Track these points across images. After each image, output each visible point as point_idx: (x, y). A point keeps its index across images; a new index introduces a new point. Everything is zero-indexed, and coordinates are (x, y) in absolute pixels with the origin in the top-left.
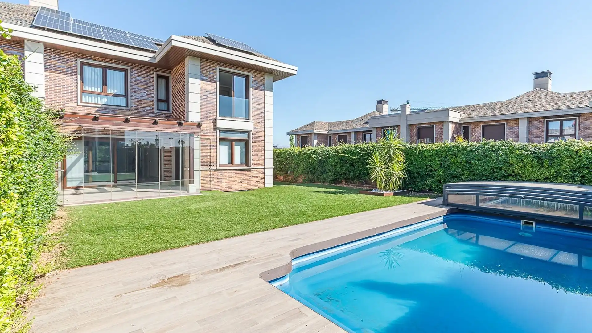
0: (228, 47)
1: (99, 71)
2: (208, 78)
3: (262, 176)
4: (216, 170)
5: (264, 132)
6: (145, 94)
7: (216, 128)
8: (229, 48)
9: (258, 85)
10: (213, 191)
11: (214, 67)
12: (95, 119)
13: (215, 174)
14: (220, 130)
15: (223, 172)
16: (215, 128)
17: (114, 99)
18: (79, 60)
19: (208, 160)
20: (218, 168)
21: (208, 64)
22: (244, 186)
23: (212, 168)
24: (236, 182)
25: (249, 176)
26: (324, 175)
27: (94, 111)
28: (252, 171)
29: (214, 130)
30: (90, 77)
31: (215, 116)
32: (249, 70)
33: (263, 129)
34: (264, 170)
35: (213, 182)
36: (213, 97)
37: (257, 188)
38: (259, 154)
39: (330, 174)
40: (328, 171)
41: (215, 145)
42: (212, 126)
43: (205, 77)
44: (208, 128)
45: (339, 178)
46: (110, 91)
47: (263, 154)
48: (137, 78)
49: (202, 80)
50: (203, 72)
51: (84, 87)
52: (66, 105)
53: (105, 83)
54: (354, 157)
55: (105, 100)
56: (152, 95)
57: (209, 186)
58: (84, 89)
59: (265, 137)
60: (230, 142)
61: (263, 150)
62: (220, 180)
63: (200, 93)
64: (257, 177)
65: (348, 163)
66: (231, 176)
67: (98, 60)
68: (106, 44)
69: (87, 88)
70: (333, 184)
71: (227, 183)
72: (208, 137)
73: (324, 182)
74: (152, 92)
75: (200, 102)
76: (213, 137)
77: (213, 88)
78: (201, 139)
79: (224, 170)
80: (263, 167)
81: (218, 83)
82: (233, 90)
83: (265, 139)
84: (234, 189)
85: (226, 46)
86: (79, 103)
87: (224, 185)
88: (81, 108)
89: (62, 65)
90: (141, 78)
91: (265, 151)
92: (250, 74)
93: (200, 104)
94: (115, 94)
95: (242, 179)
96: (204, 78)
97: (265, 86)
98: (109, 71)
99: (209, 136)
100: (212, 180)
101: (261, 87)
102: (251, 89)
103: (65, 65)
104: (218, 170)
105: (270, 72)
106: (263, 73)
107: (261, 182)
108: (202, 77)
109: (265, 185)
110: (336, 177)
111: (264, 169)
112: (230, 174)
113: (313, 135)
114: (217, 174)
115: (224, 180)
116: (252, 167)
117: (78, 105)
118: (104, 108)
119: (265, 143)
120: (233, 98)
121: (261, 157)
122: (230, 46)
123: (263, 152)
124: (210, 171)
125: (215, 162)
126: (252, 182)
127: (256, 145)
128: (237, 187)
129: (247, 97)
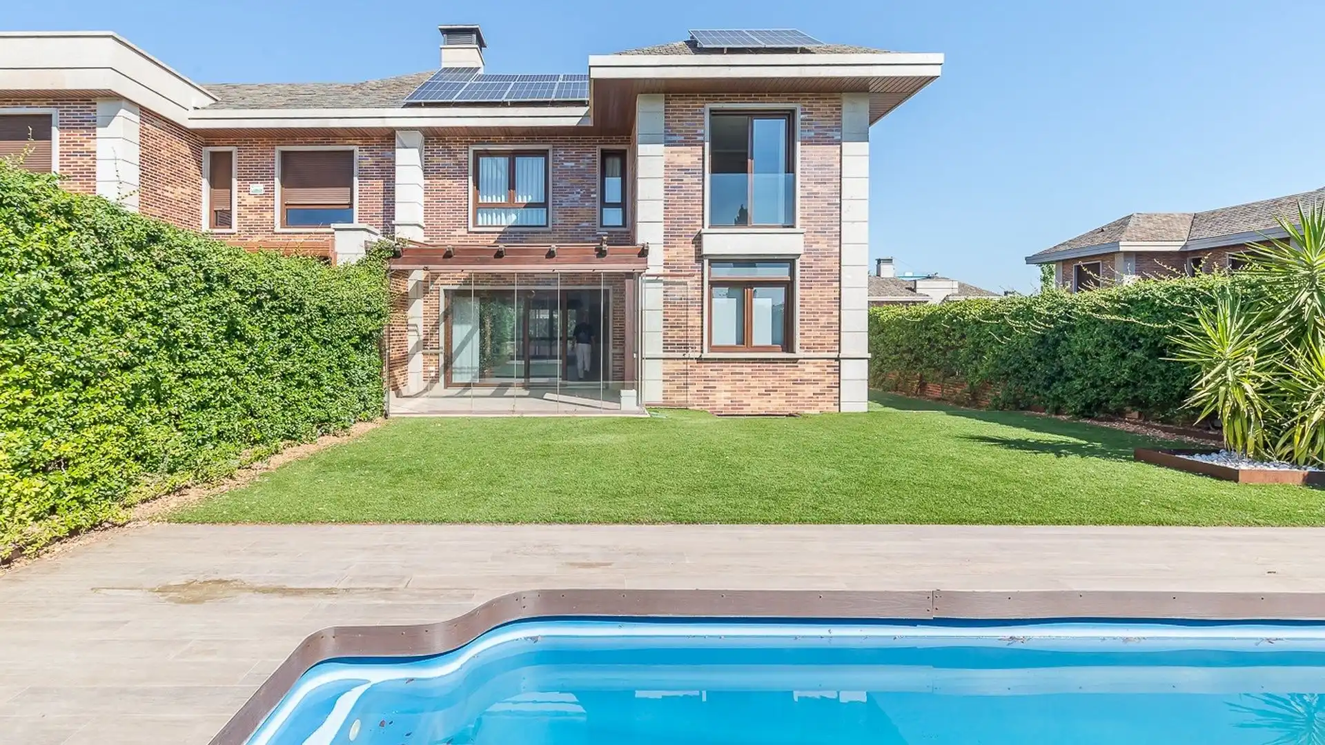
0: (728, 49)
1: (503, 162)
2: (682, 138)
3: (832, 379)
4: (700, 360)
5: (840, 256)
6: (579, 196)
7: (702, 256)
8: (731, 51)
9: (820, 131)
10: (693, 410)
11: (699, 107)
12: (499, 255)
13: (698, 371)
14: (711, 262)
15: (717, 366)
16: (700, 257)
17: (527, 212)
18: (472, 148)
19: (682, 334)
20: (706, 355)
21: (682, 103)
22: (776, 403)
23: (692, 355)
24: (755, 392)
25: (792, 378)
26: (1058, 388)
27: (492, 241)
28: (800, 366)
29: (697, 261)
30: (490, 177)
31: (699, 226)
32: (793, 95)
33: (837, 250)
34: (837, 363)
35: (692, 389)
36: (696, 180)
37: (816, 411)
38: (823, 320)
39: (1077, 384)
40: (1071, 374)
41: (700, 297)
42: (692, 250)
43: (675, 135)
44: (683, 258)
45: (1107, 401)
46: (522, 199)
47: (836, 320)
48: (565, 164)
49: (668, 143)
50: (671, 124)
51: (480, 197)
52: (453, 233)
53: (512, 185)
54: (1160, 326)
55: (512, 219)
56: (592, 196)
57: (683, 398)
58: (480, 201)
59: (840, 270)
60: (742, 290)
61: (834, 306)
62: (712, 384)
63: (663, 175)
64: (816, 382)
65: (1140, 346)
66: (738, 377)
67: (501, 143)
68: (510, 109)
69: (484, 199)
70: (1085, 417)
71: (729, 395)
72: (682, 280)
73: (1058, 411)
74: (593, 190)
75: (662, 197)
76: (693, 279)
77: (696, 159)
78: (666, 283)
79: (720, 360)
80: (835, 355)
81: (707, 145)
82: (749, 156)
83: (840, 277)
84: (747, 410)
85: (723, 49)
86: (471, 228)
87: (721, 398)
88: (474, 237)
89: (447, 162)
90: (573, 164)
91: (840, 310)
92: (798, 106)
93: (662, 203)
94: (528, 204)
95: (770, 385)
96: (674, 138)
97: (841, 131)
98: (519, 160)
99: (685, 276)
100: (692, 384)
101: (830, 134)
102: (798, 144)
103: (451, 162)
104: (705, 359)
105: (859, 87)
106: (837, 95)
107: (828, 397)
108: (669, 138)
109: (839, 405)
110: (1098, 394)
111: (838, 359)
112: (738, 369)
113: (1119, 260)
114: (706, 369)
115: (722, 386)
116: (799, 353)
117: (469, 232)
118: (510, 234)
119: (840, 287)
120: (749, 175)
121: (829, 326)
122: (731, 46)
123: (836, 313)
124: (685, 361)
125: (698, 341)
126: (800, 395)
127: (815, 293)
128: (756, 405)
129: (790, 168)
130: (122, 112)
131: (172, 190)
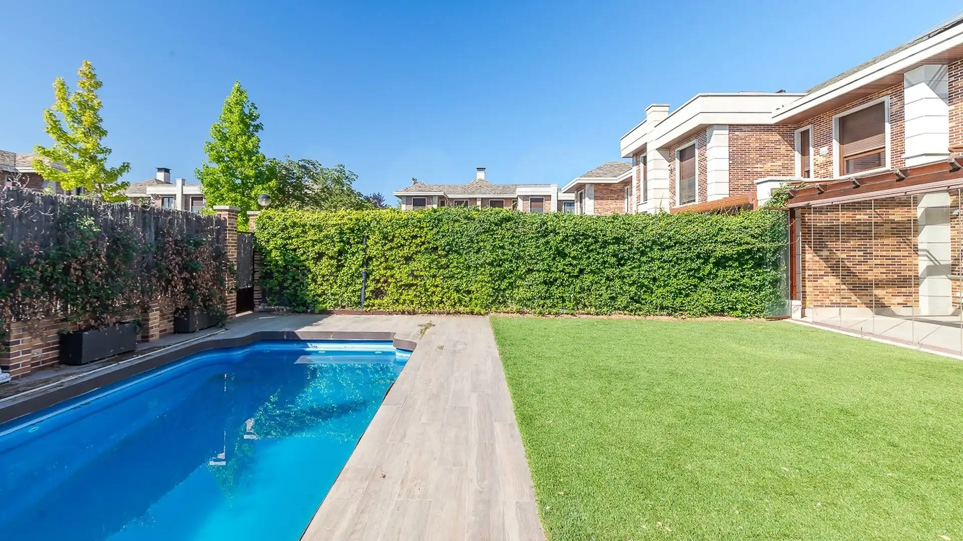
130: (715, 132)
131: (761, 166)
